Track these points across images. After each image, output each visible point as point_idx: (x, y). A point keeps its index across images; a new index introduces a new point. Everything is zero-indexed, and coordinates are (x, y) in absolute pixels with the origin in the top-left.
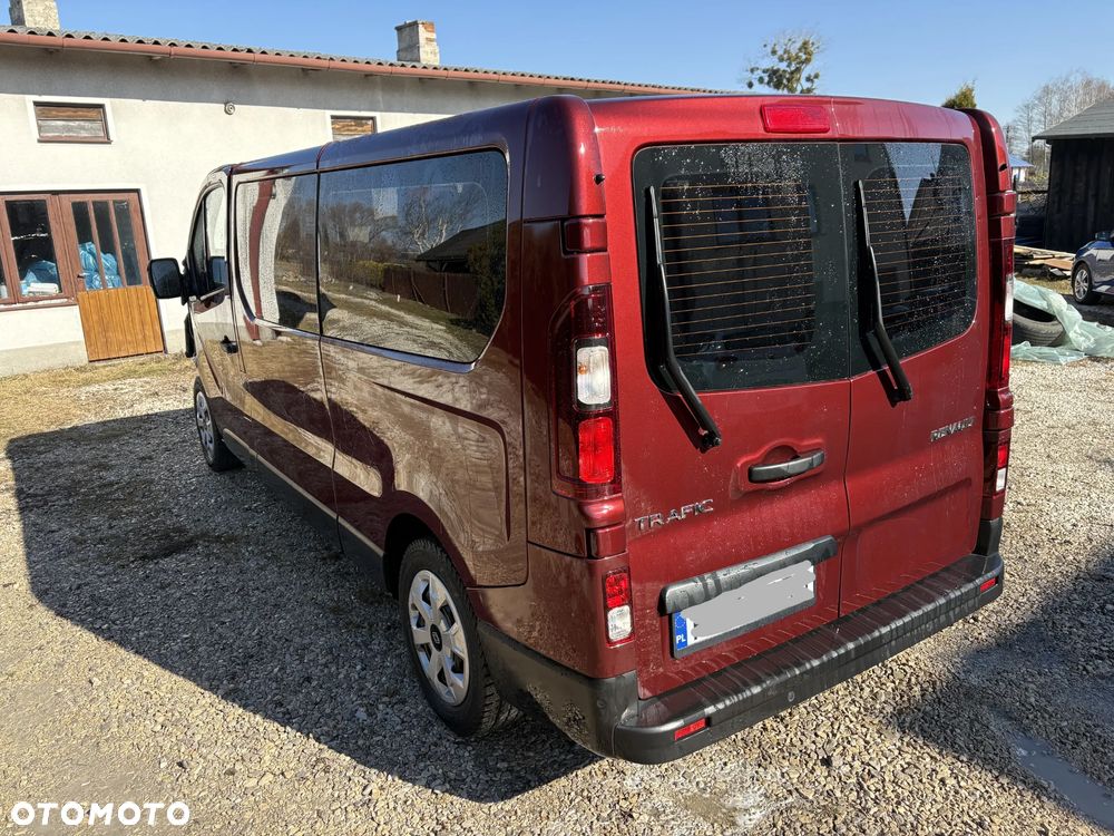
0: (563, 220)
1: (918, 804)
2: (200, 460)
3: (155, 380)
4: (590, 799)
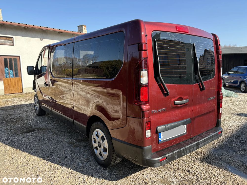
0: (138, 44)
3: (21, 98)
4: (137, 180)
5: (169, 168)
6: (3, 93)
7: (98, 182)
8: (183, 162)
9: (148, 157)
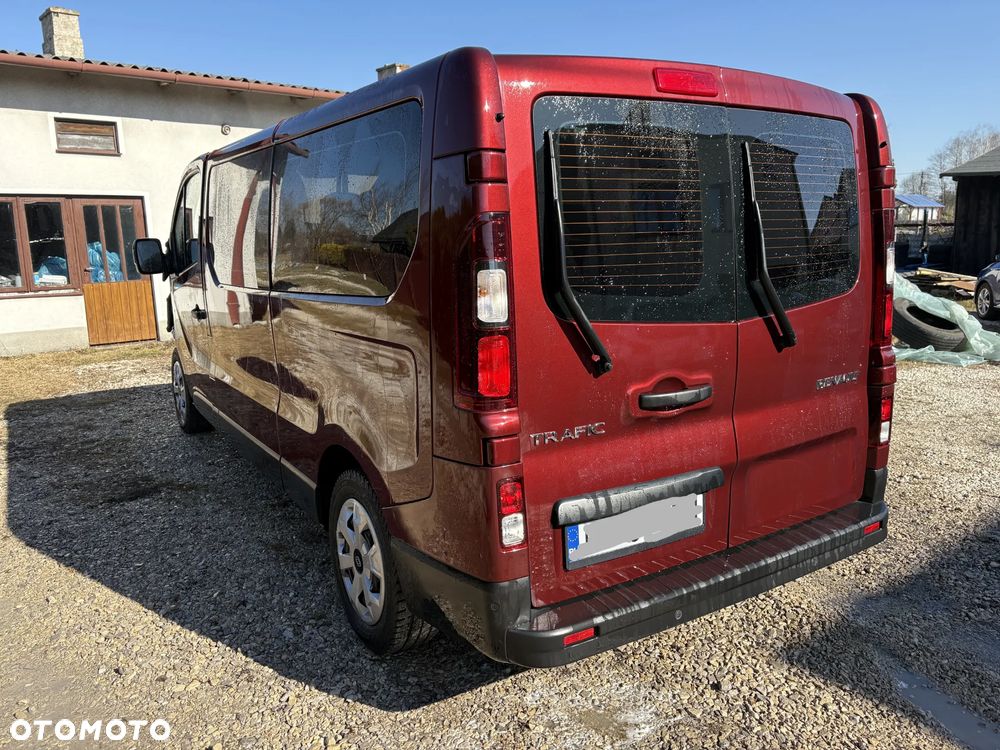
0: (466, 153)
1: (800, 726)
2: (175, 424)
3: (145, 361)
4: (490, 711)
5: (637, 669)
6: (83, 339)
7: (337, 710)
8: (703, 645)
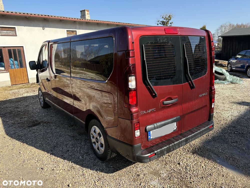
0: (126, 51)
2: (40, 106)
3: (27, 89)
4: (130, 173)
5: (161, 161)
6: (9, 84)
7: (96, 174)
8: (175, 155)
9: (138, 154)
